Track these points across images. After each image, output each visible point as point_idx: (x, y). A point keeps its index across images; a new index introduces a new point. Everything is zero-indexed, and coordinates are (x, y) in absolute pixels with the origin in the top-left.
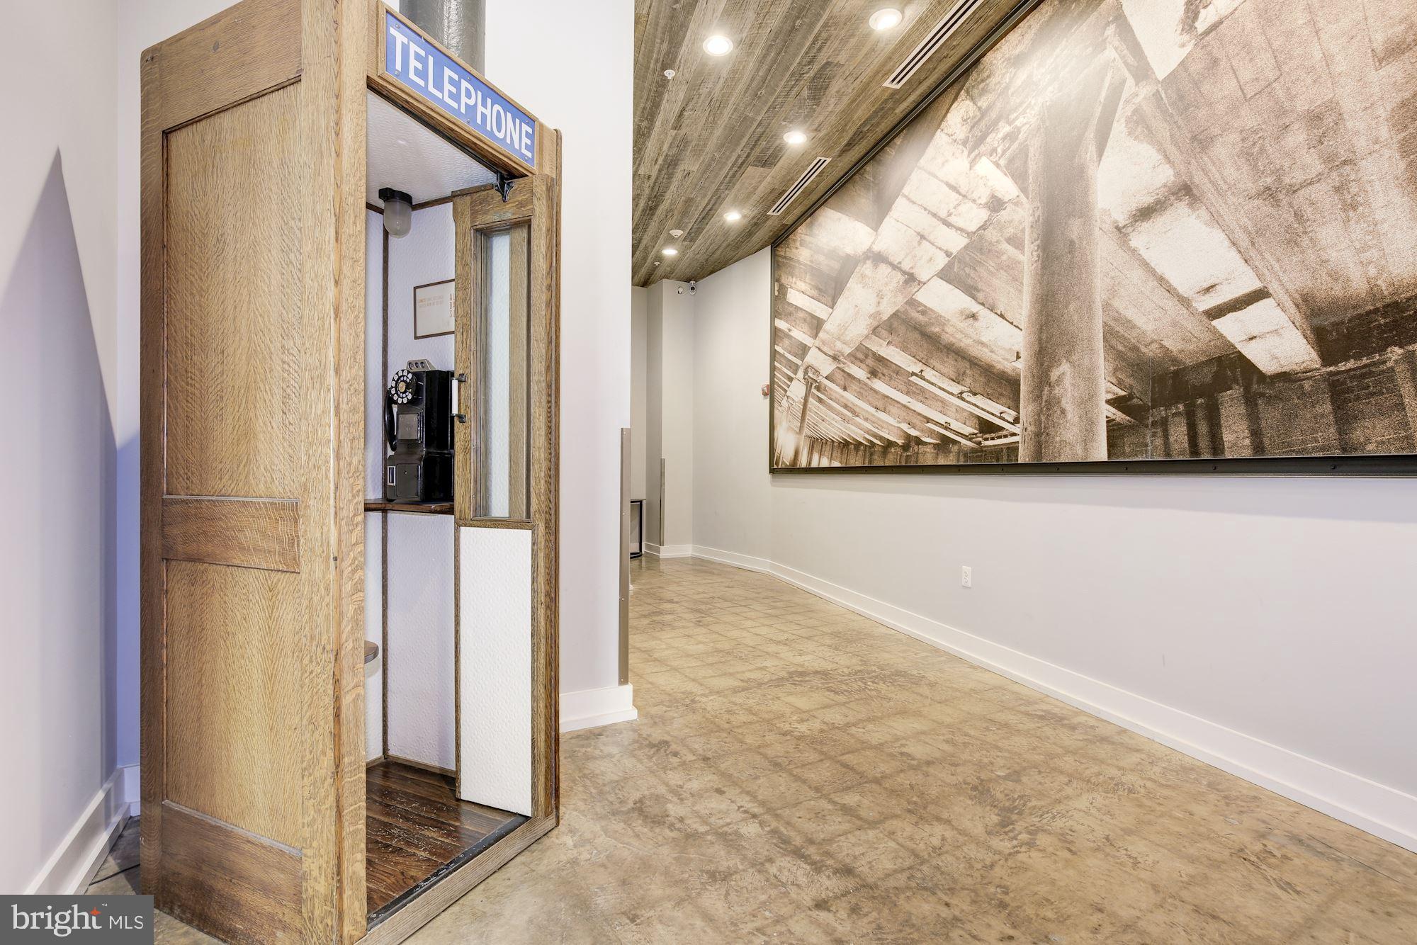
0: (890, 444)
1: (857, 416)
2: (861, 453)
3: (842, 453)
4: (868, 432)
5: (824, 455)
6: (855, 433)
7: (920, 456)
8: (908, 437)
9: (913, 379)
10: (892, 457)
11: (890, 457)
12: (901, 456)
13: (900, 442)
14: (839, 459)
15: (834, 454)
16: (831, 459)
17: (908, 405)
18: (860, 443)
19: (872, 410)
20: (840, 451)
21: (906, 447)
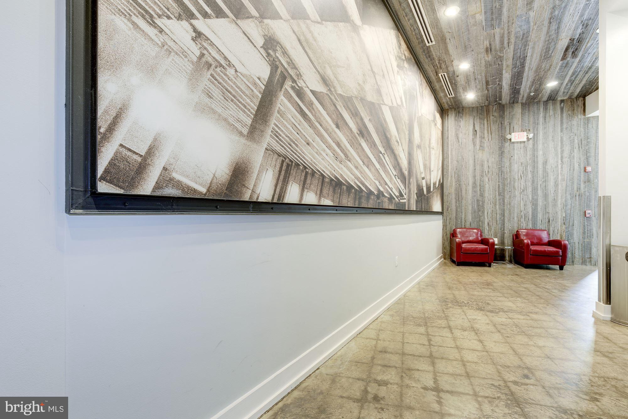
0: (371, 193)
1: (349, 161)
2: (352, 195)
3: (334, 192)
4: (358, 179)
5: (309, 189)
6: (348, 176)
7: (384, 203)
8: (379, 190)
9: (381, 155)
10: (372, 202)
11: (371, 201)
12: (376, 202)
13: (376, 192)
14: (331, 198)
15: (325, 191)
16: (321, 195)
17: (379, 170)
18: (352, 187)
19: (361, 163)
20: (331, 189)
21: (378, 197)
